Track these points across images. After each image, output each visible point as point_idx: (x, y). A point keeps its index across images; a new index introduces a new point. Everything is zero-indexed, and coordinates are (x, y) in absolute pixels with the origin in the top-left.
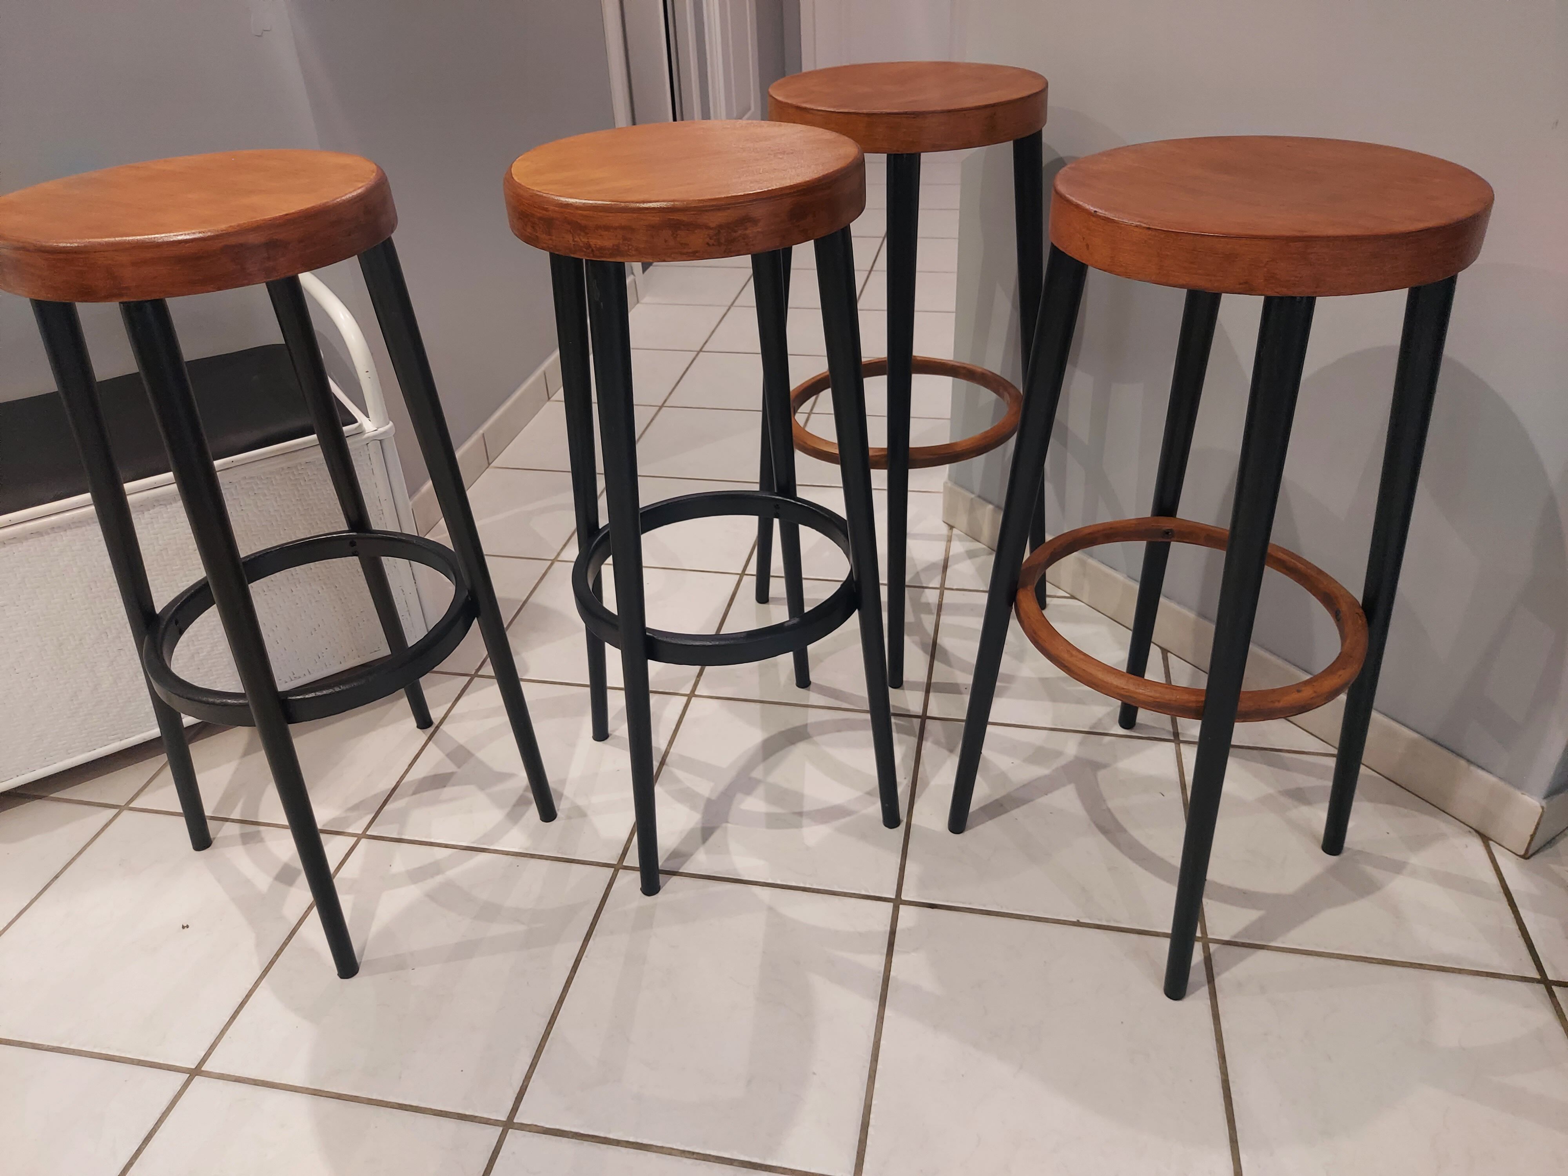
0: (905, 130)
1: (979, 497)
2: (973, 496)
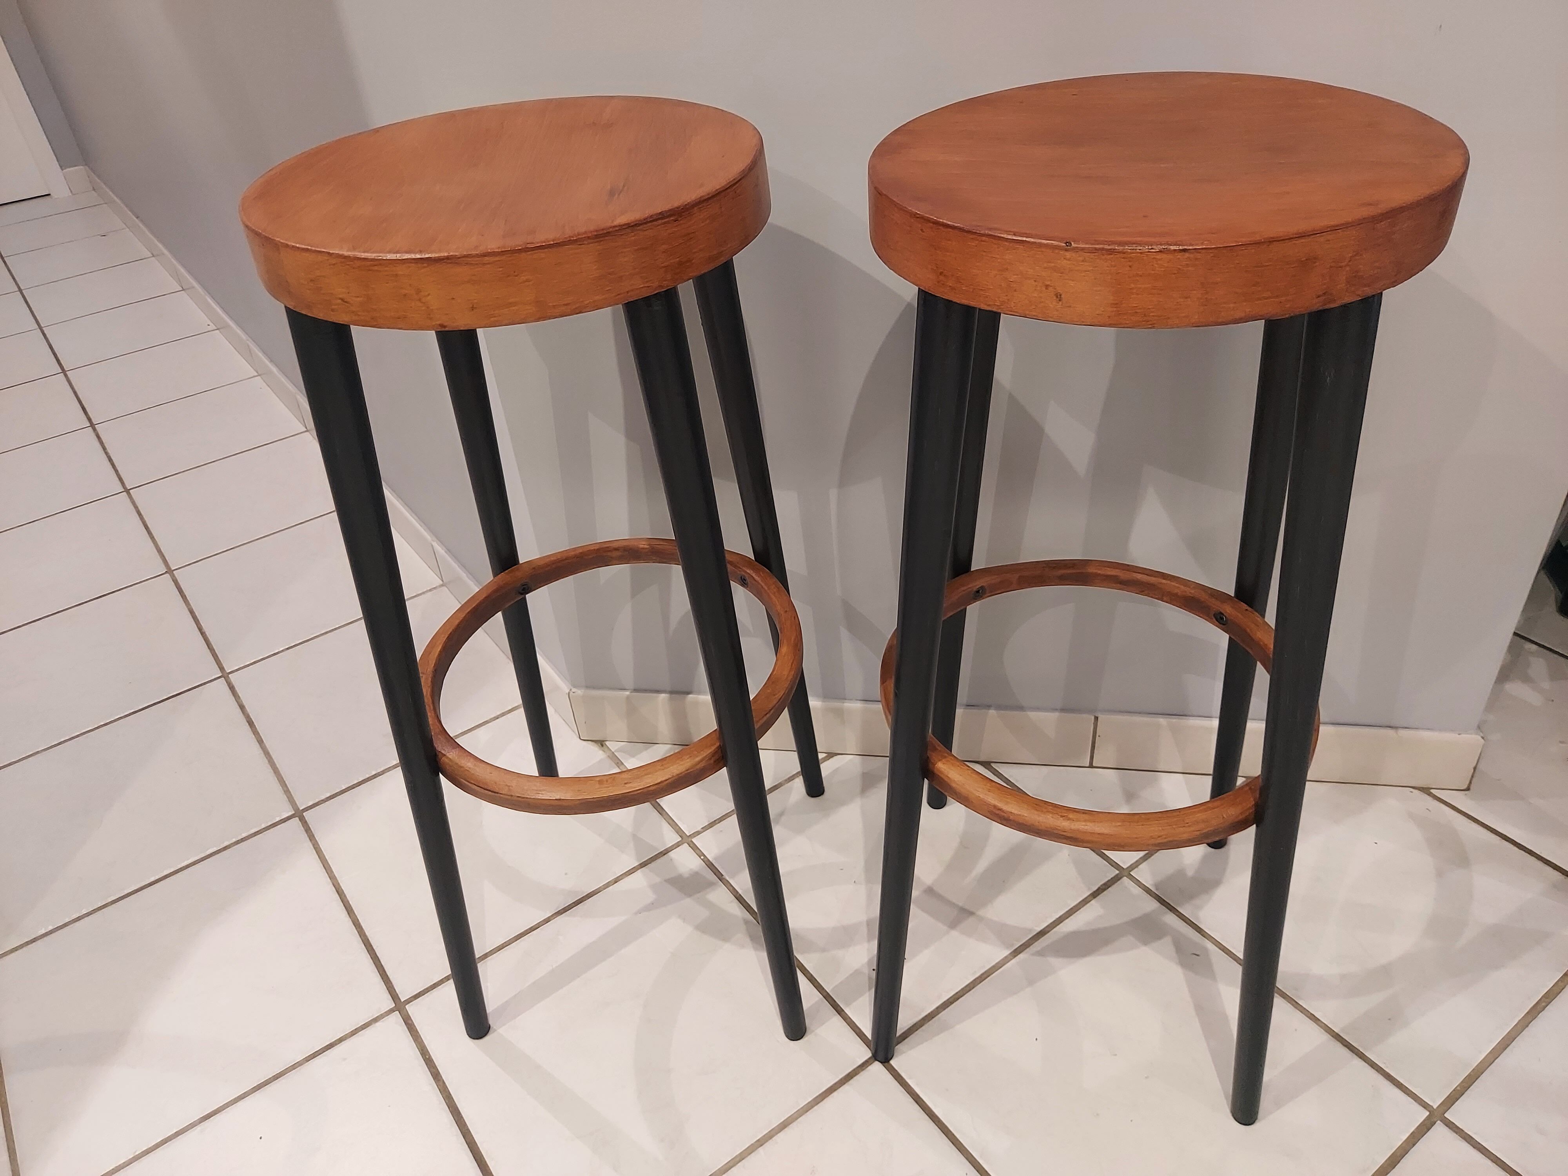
0: (665, 247)
1: (636, 690)
2: (628, 693)
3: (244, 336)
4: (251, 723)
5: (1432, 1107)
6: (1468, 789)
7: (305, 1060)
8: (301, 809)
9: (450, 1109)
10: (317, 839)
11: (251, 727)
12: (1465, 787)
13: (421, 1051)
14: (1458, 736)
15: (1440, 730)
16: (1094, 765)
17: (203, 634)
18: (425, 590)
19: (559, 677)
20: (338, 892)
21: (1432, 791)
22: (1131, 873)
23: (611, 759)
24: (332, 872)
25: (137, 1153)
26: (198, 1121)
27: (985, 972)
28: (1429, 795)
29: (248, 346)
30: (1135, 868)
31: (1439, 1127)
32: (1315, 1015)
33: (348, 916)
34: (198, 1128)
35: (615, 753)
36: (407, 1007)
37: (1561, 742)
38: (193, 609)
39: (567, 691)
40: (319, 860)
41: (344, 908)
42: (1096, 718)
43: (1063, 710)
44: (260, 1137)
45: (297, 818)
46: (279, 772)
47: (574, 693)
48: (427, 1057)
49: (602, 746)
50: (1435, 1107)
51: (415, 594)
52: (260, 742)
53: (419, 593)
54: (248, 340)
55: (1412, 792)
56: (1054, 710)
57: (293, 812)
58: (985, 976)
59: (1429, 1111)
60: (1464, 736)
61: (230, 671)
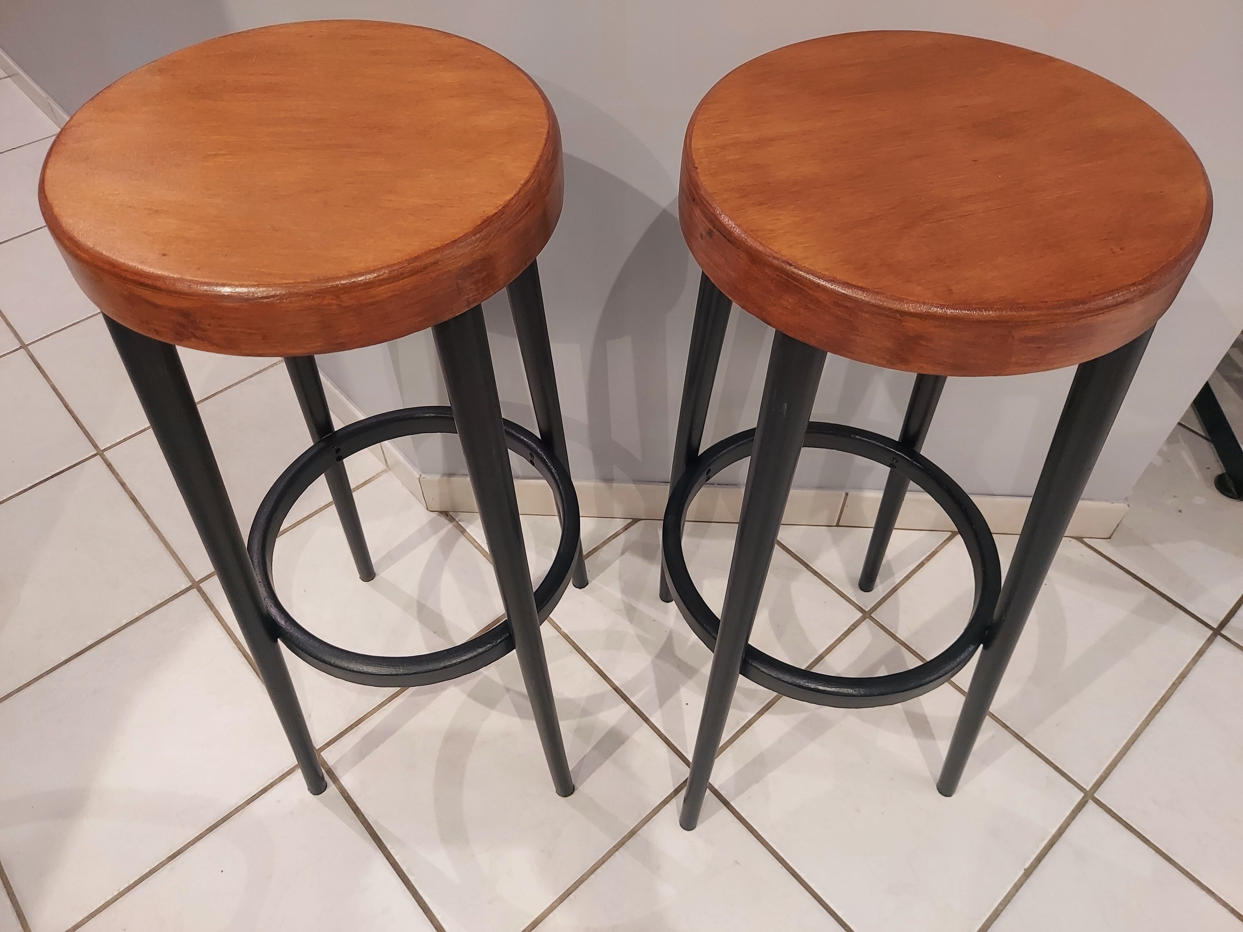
3: (44, 95)
4: (134, 500)
5: (1086, 790)
6: (1110, 538)
7: (245, 803)
8: (197, 580)
9: (372, 836)
10: (217, 608)
11: (135, 504)
12: (1108, 536)
13: (340, 790)
14: (1111, 504)
15: (1099, 500)
16: (840, 524)
17: (70, 411)
18: (267, 366)
19: (409, 463)
20: (244, 655)
21: (1085, 540)
22: (872, 615)
23: (456, 527)
24: (236, 637)
25: (120, 891)
26: (166, 860)
27: (770, 701)
28: (1082, 543)
29: (49, 103)
30: (874, 611)
31: (1091, 805)
32: (1006, 724)
33: (257, 676)
34: (168, 866)
35: (460, 522)
36: (322, 753)
37: (1174, 497)
38: (54, 386)
39: (418, 476)
40: (222, 627)
41: (252, 669)
42: (847, 494)
43: (820, 487)
44: (221, 870)
45: (195, 589)
46: (170, 547)
47: (423, 478)
48: (346, 795)
49: (448, 516)
50: (1088, 790)
51: (258, 370)
52: (147, 517)
53: (262, 369)
54: (48, 98)
55: (1070, 541)
56: (813, 488)
57: (191, 584)
58: (770, 705)
59: (1084, 793)
60: (1116, 505)
61: (103, 448)
